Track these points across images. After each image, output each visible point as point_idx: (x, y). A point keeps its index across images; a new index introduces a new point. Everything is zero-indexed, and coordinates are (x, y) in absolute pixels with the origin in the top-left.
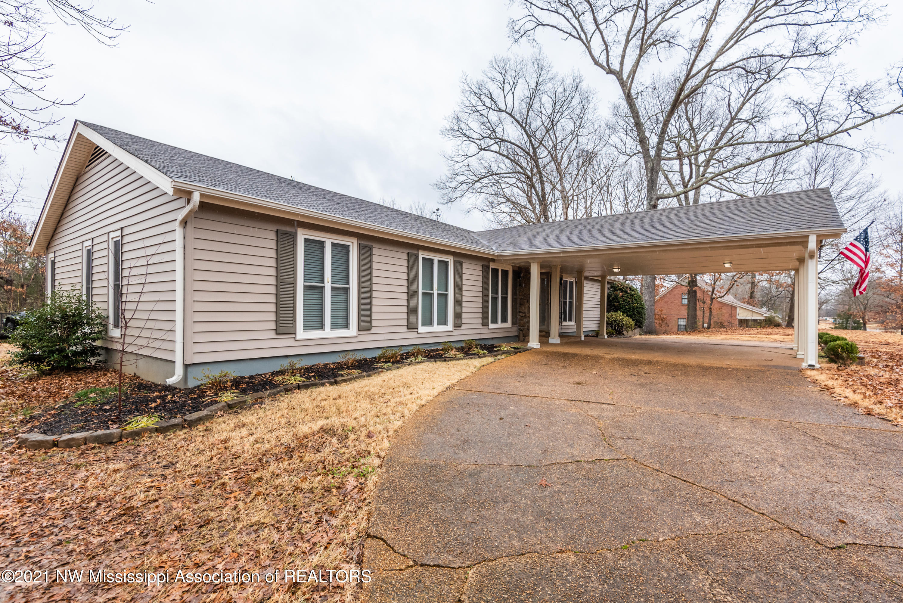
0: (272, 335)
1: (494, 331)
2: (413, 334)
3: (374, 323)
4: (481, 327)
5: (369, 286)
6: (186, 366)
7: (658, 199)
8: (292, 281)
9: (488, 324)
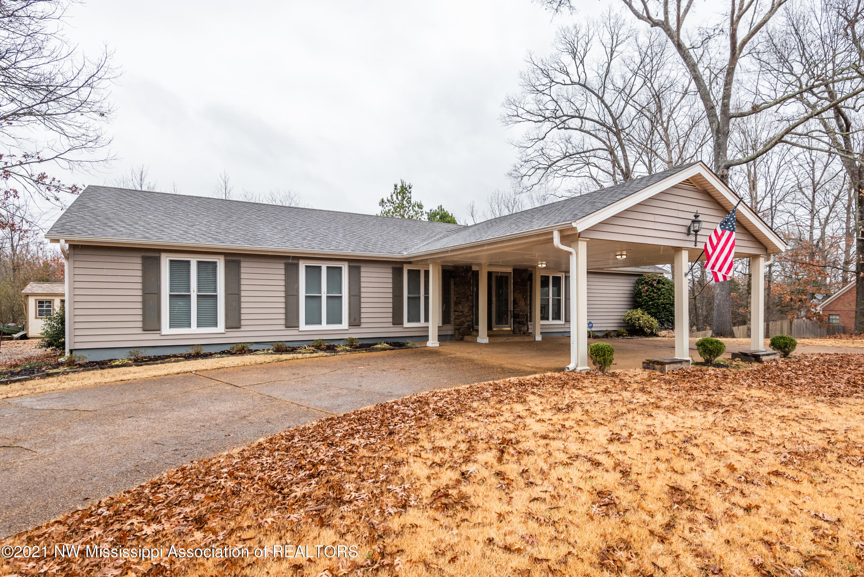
0: (140, 331)
1: (412, 330)
3: (243, 322)
4: (392, 326)
5: (237, 292)
6: (71, 351)
7: (728, 167)
8: (156, 292)
9: (402, 323)
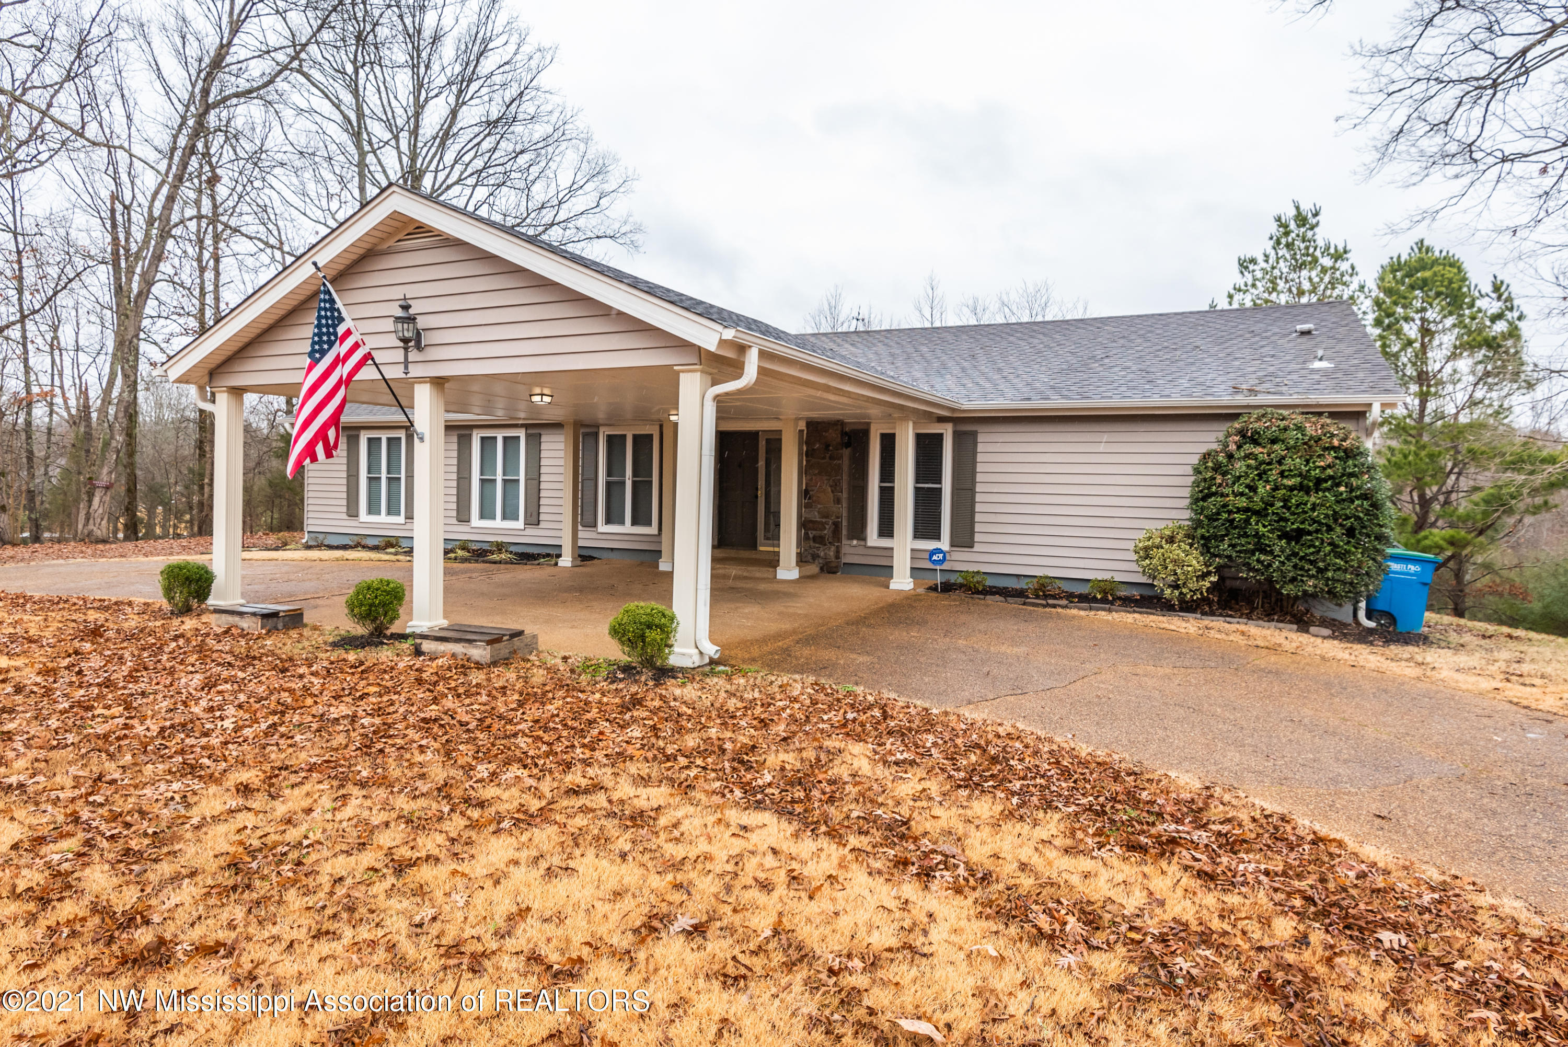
0: (346, 516)
2: (463, 528)
8: (356, 474)
9: (595, 525)
